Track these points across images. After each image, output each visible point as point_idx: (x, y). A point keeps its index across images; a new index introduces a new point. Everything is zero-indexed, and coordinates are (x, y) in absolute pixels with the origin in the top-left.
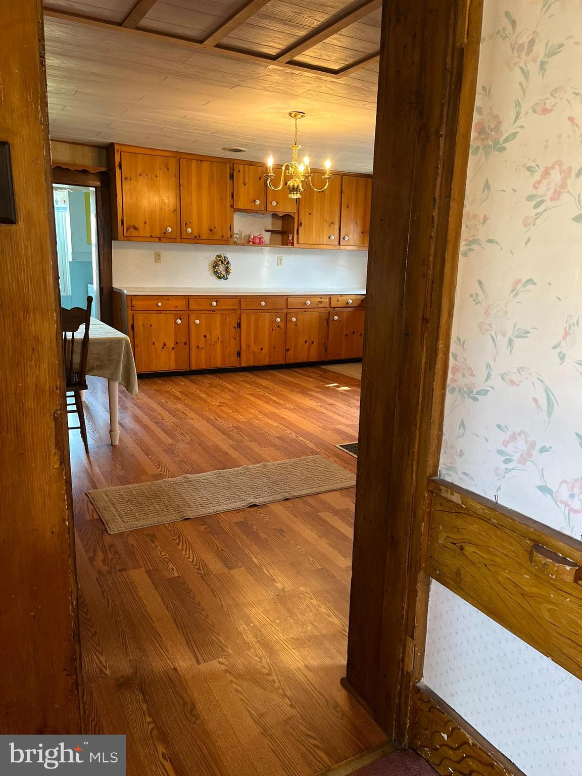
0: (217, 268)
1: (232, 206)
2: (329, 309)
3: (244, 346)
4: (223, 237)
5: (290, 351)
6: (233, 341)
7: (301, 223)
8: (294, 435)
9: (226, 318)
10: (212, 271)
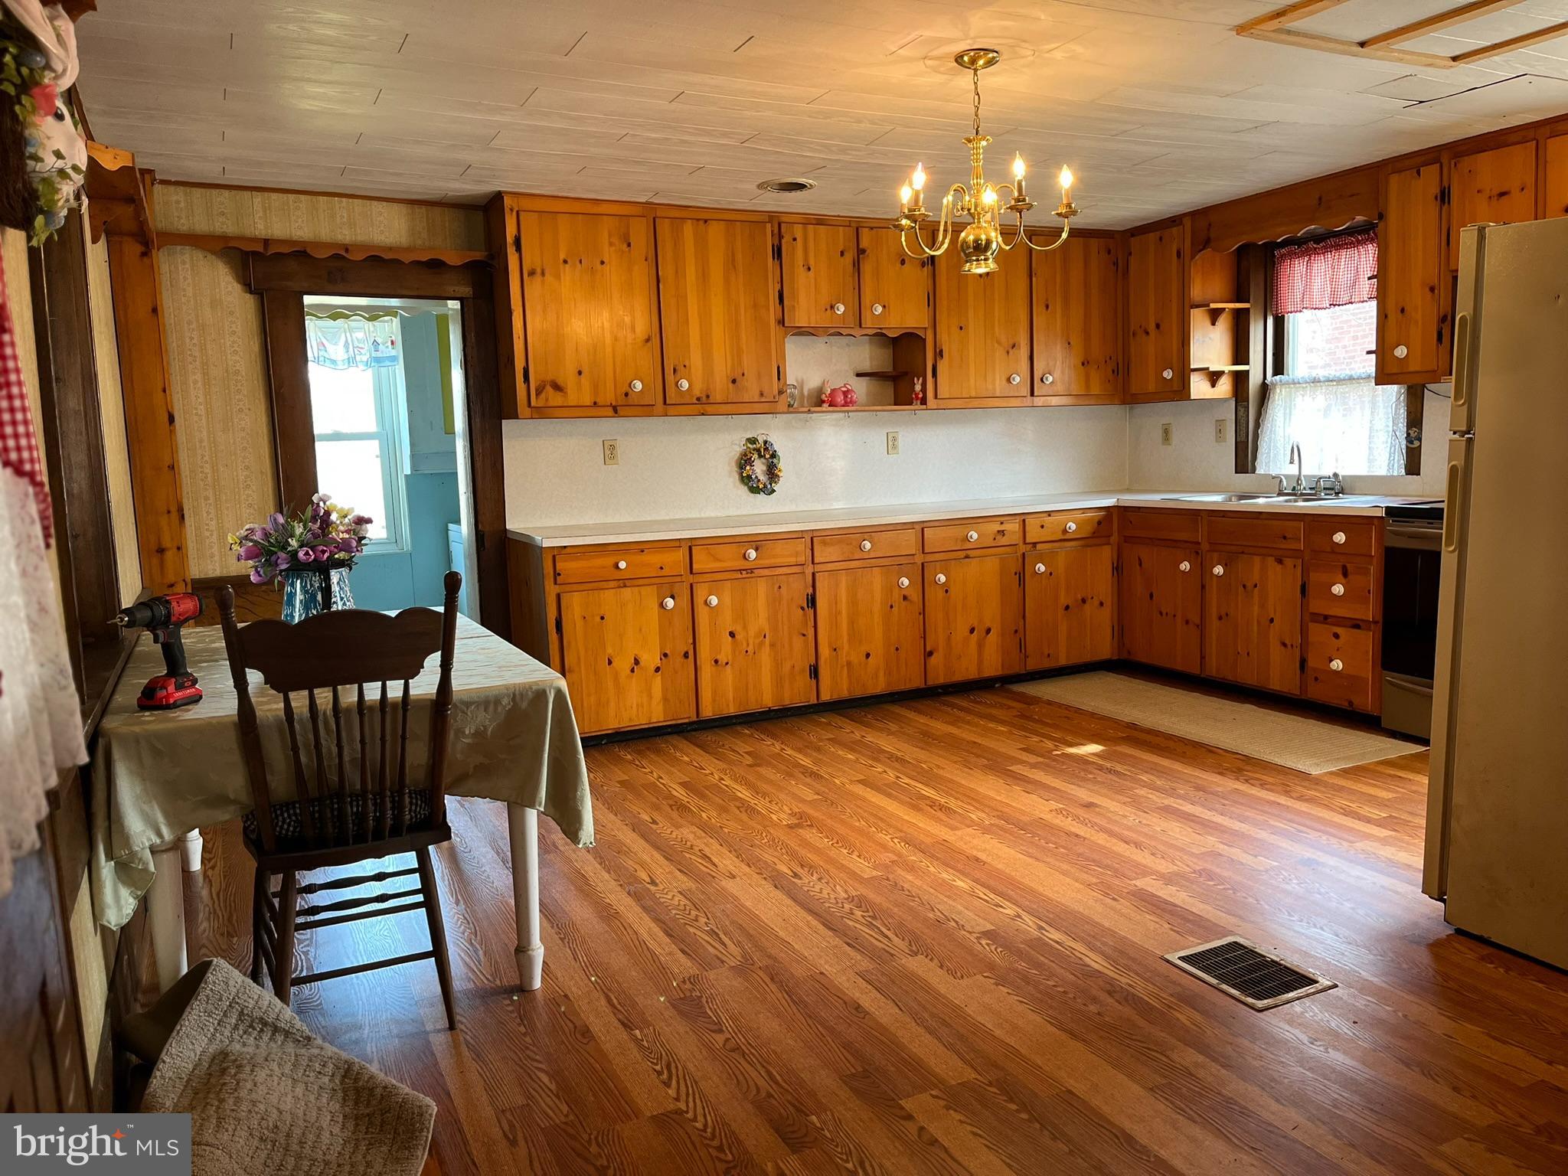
0: (748, 468)
1: (781, 322)
2: (1022, 548)
3: (825, 651)
4: (762, 395)
5: (935, 655)
6: (798, 642)
7: (941, 351)
8: (1031, 924)
9: (780, 587)
10: (737, 477)
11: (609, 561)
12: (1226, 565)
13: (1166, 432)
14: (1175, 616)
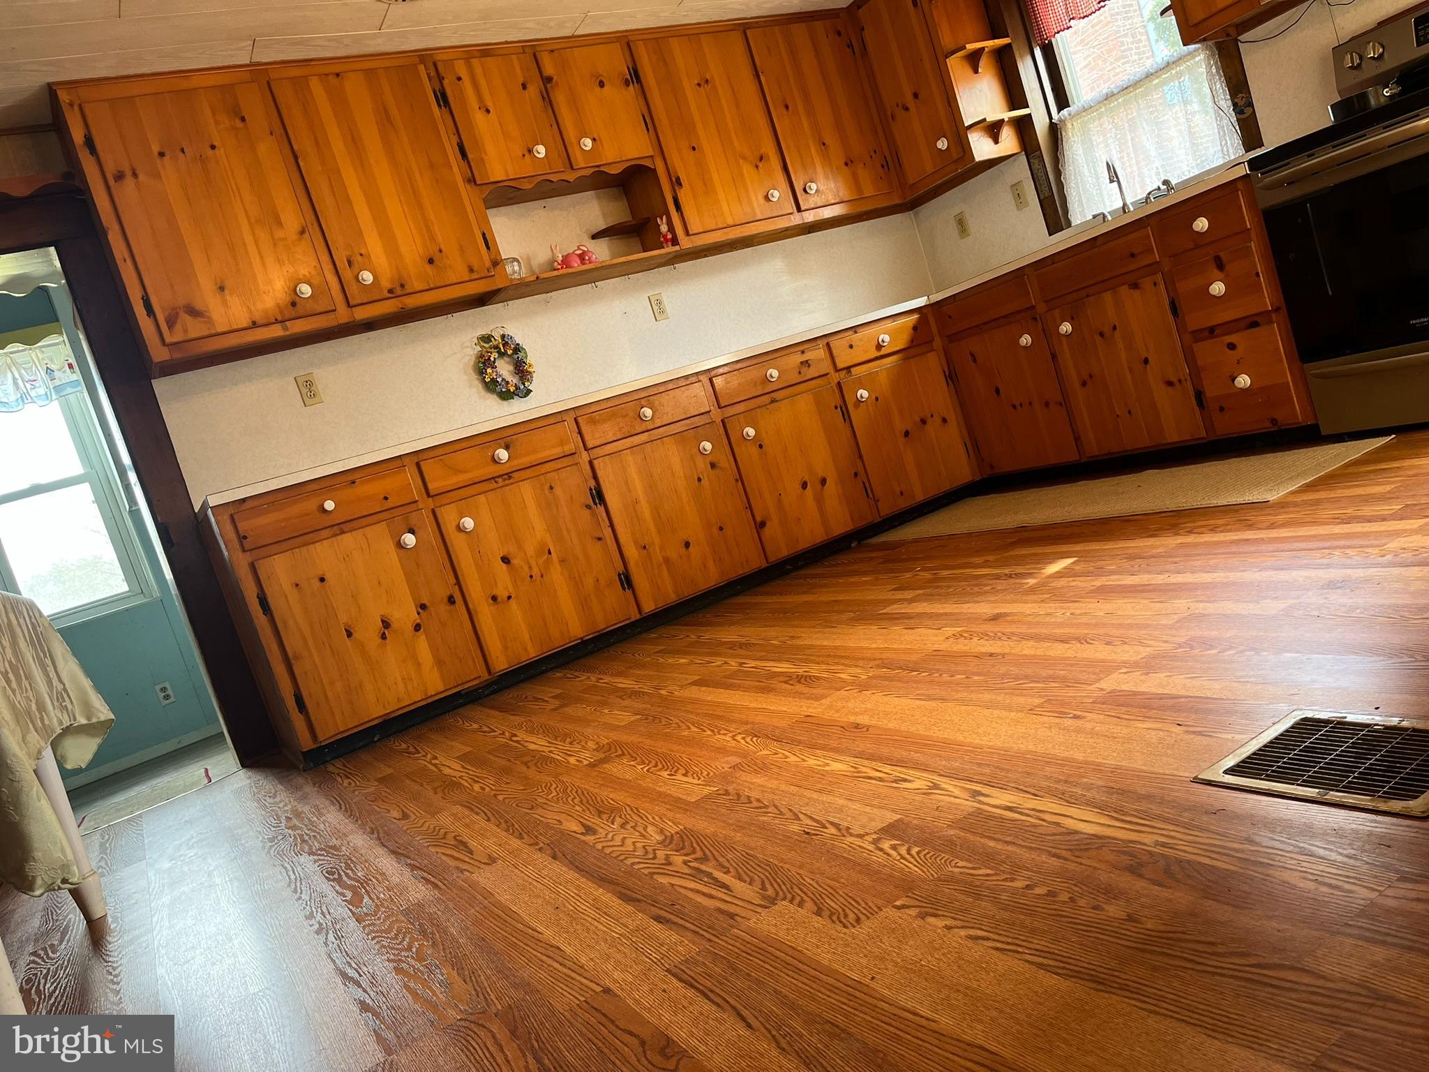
0: (489, 370)
1: (471, 179)
2: (835, 377)
3: (632, 552)
4: (471, 270)
5: (768, 524)
6: (595, 550)
7: (678, 179)
8: (957, 792)
9: (551, 488)
10: (480, 386)
11: (311, 505)
12: (1072, 318)
13: (961, 223)
14: (1030, 404)
